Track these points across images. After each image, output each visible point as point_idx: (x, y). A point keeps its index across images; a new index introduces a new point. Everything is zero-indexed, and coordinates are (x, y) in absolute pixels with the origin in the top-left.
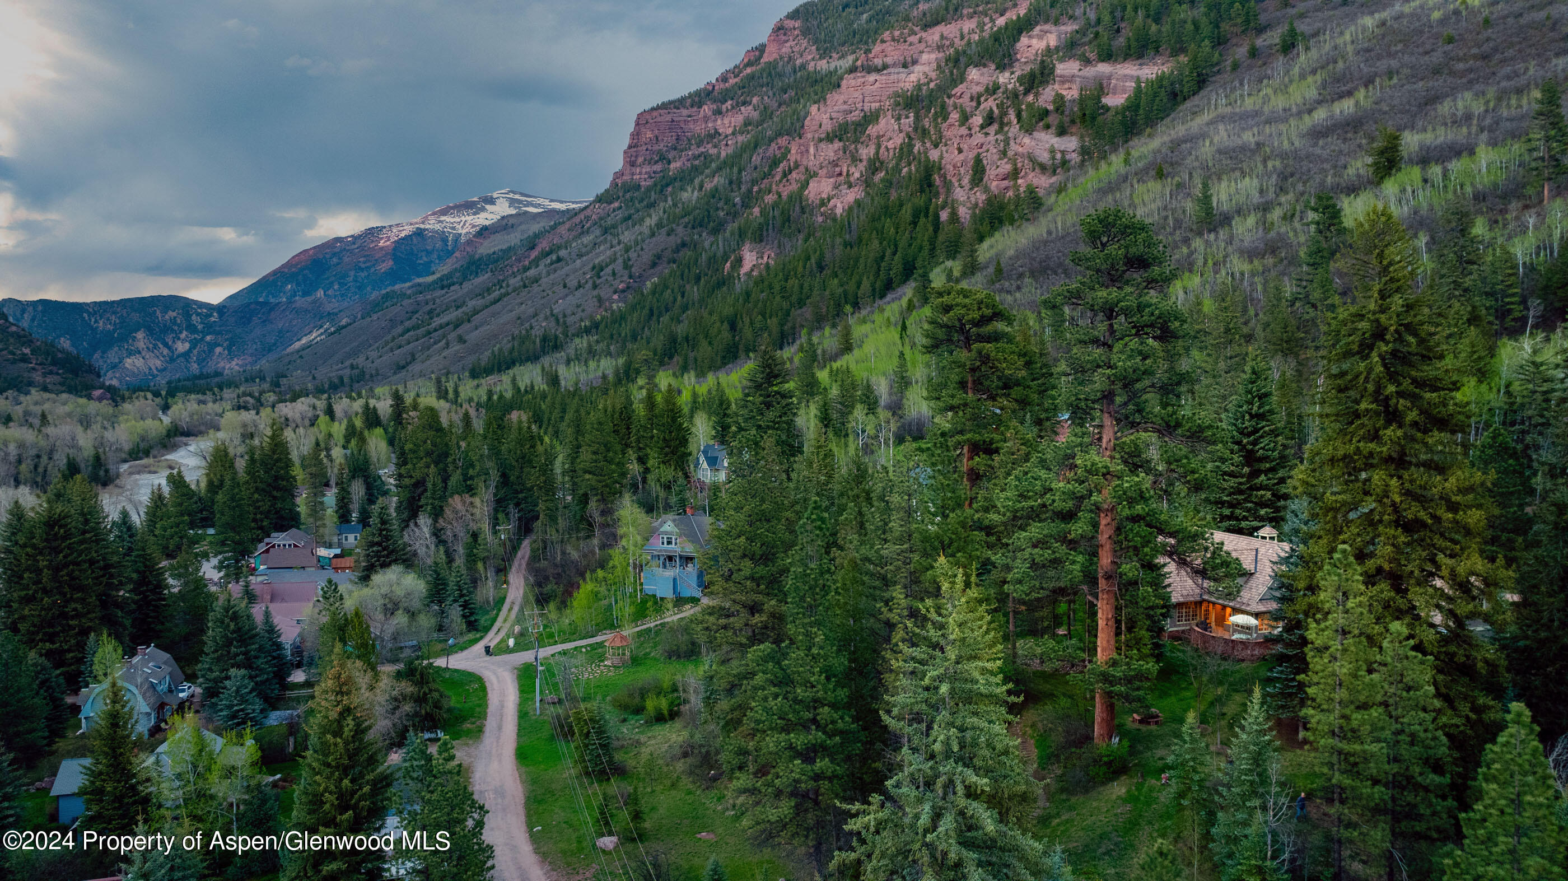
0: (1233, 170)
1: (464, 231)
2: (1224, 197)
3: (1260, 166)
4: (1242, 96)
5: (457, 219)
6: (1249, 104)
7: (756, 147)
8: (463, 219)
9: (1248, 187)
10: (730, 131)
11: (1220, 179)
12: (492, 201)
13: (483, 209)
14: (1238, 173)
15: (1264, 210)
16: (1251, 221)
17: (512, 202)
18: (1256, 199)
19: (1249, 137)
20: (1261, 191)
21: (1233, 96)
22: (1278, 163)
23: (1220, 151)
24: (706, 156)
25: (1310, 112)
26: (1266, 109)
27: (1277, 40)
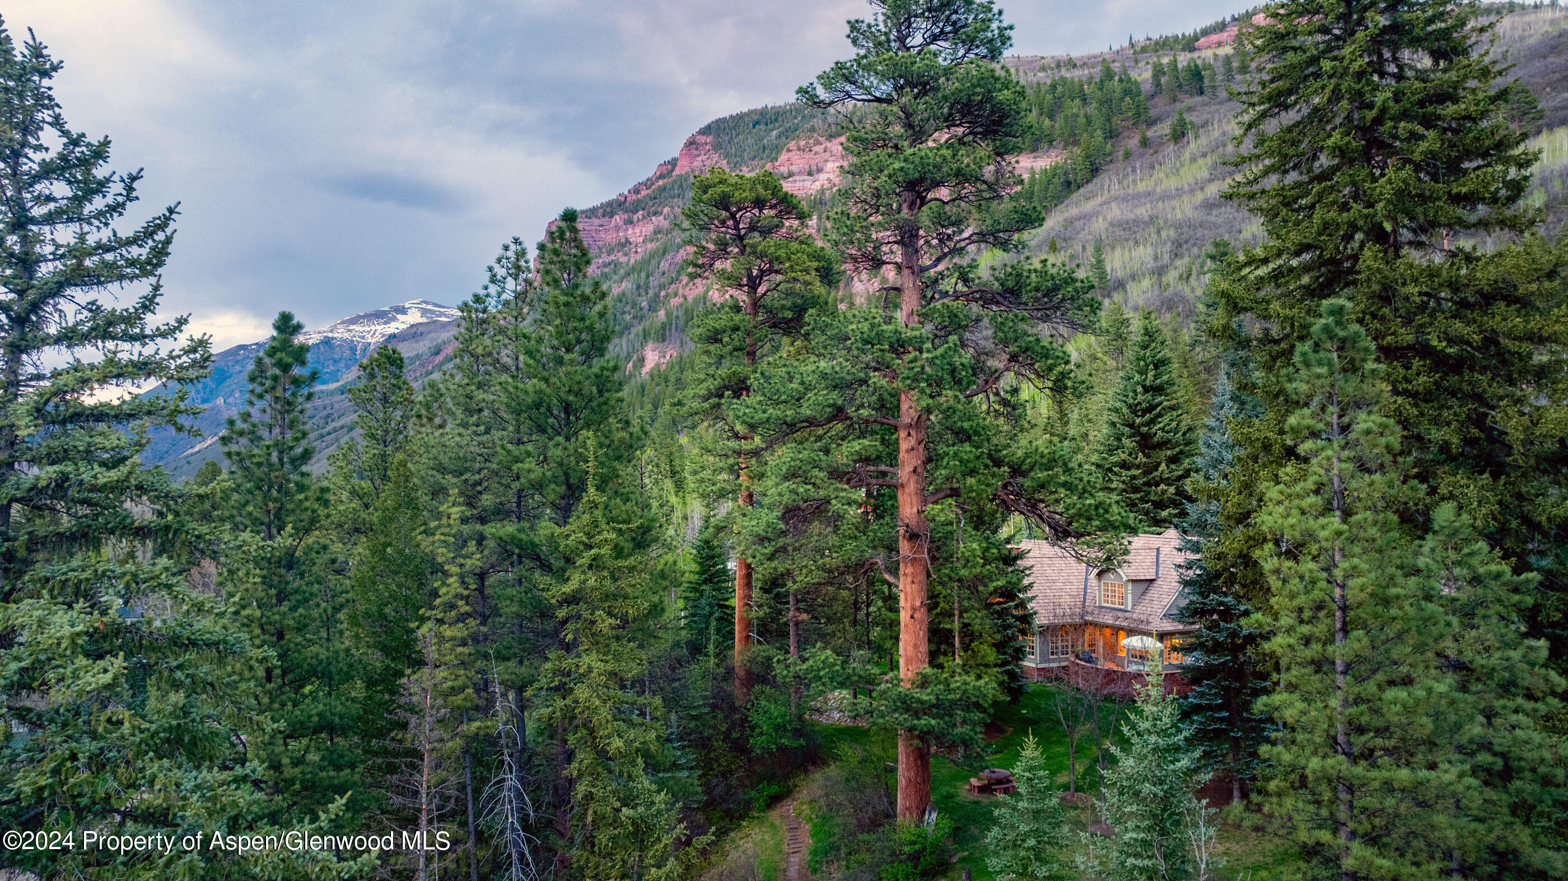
0: (1127, 240)
1: (373, 341)
2: (1117, 264)
3: (1154, 237)
4: (1134, 181)
5: (367, 329)
6: (1141, 187)
7: (664, 253)
8: (373, 328)
9: (1143, 255)
10: (641, 239)
11: (1113, 248)
12: (403, 311)
13: (394, 319)
14: (1131, 243)
15: (1160, 274)
16: (1146, 283)
17: (424, 312)
18: (1151, 264)
19: (1143, 212)
20: (1156, 258)
21: (1125, 182)
22: (1172, 233)
23: (1112, 225)
24: (616, 264)
25: (1202, 189)
26: (1158, 190)
27: (1168, 131)
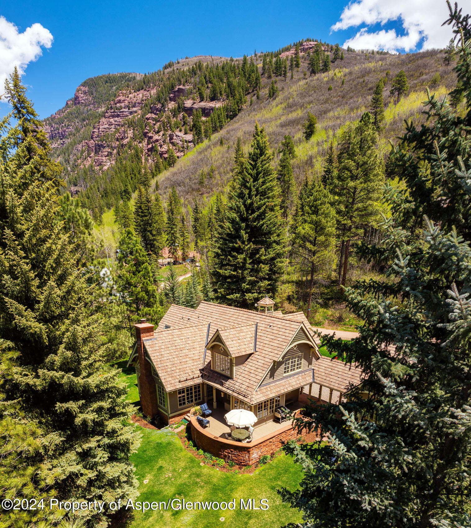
4: (254, 115)
6: (257, 117)
21: (251, 115)
25: (280, 119)
26: (263, 119)
27: (267, 92)
